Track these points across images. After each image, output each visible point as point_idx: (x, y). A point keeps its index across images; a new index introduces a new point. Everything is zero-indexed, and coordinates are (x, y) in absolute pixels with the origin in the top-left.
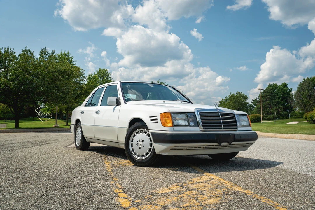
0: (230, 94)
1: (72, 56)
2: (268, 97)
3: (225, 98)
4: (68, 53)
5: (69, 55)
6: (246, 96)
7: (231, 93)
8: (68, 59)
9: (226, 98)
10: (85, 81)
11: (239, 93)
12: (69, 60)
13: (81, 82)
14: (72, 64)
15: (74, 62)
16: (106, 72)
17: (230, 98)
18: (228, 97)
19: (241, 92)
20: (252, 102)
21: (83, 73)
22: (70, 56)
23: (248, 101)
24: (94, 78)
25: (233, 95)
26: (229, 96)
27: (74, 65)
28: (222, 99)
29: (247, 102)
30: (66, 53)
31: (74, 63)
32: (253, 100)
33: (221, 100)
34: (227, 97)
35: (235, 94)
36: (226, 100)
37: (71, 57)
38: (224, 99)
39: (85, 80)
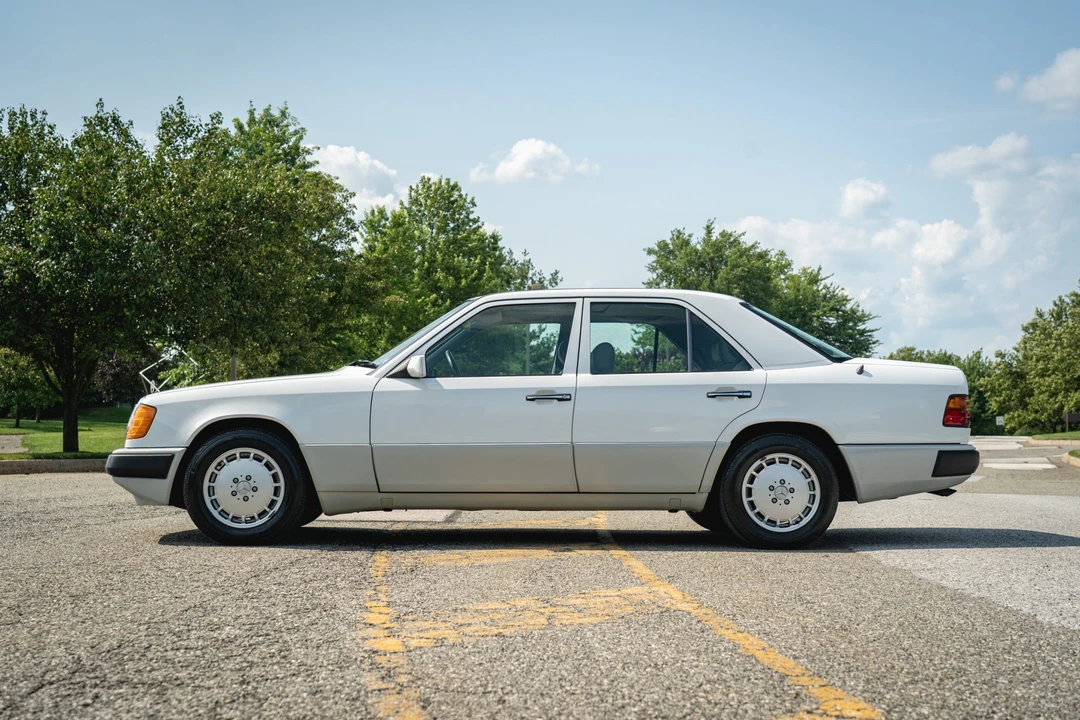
1: (298, 127)
3: (1052, 307)
4: (283, 114)
5: (285, 122)
8: (282, 140)
9: (1056, 305)
10: (354, 239)
12: (285, 146)
13: (340, 247)
14: (298, 162)
15: (308, 152)
16: (456, 194)
18: (1068, 300)
21: (345, 206)
22: (292, 129)
24: (398, 222)
27: (305, 166)
30: (276, 113)
31: (309, 158)
33: (1034, 315)
34: (1062, 301)
36: (1058, 314)
37: (296, 132)
38: (1048, 308)
39: (356, 234)
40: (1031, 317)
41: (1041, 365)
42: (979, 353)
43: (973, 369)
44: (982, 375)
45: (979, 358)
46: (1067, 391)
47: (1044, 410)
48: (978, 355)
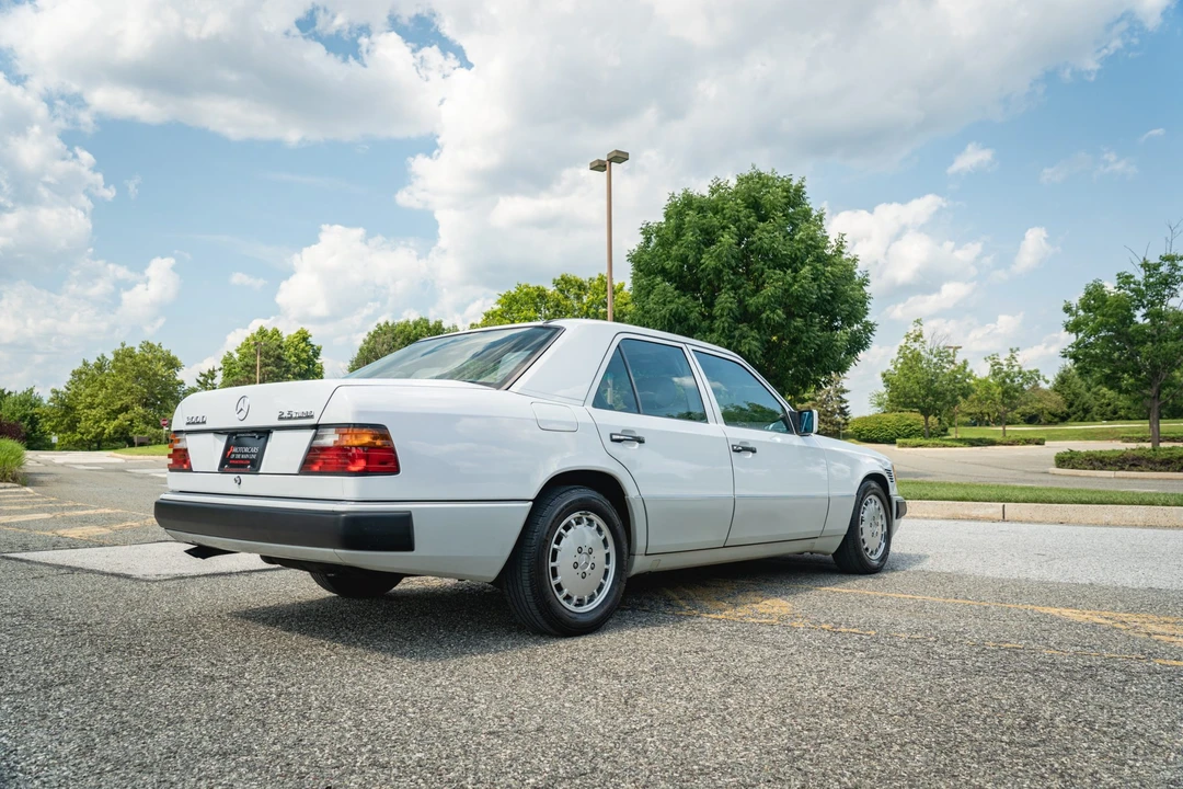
0: (120, 347)
2: (269, 368)
3: (95, 360)
6: (175, 359)
7: (123, 345)
9: (99, 359)
11: (152, 347)
17: (117, 360)
18: (111, 357)
19: (156, 345)
20: (198, 381)
23: (180, 376)
25: (130, 354)
26: (117, 354)
28: (85, 364)
29: (178, 378)
32: (202, 375)
33: (81, 364)
34: (103, 357)
35: (137, 350)
36: (100, 367)
38: (92, 361)
40: (78, 366)
41: (89, 400)
42: (32, 389)
43: (27, 401)
44: (33, 405)
45: (32, 393)
46: (108, 419)
47: (90, 432)
48: (31, 391)
